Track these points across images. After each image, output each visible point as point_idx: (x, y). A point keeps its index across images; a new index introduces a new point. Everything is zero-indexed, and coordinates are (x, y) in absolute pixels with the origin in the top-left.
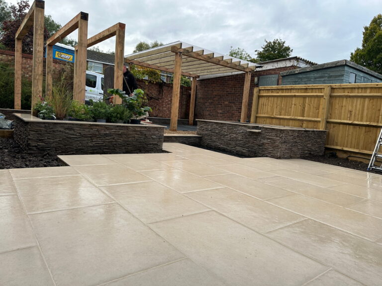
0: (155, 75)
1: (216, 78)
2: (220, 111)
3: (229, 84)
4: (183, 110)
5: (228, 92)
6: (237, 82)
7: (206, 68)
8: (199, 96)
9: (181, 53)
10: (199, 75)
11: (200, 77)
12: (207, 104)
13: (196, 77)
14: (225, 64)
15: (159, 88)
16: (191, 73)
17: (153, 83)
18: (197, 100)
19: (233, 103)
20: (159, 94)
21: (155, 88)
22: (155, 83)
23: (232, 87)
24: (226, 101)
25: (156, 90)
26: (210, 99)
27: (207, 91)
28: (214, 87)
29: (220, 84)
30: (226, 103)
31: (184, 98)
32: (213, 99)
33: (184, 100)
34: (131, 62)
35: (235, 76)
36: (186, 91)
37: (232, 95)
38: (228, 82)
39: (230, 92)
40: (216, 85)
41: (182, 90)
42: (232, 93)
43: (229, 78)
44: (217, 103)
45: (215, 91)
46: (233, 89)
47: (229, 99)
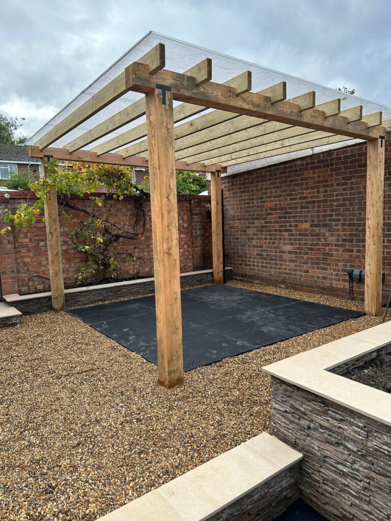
0: (119, 178)
1: (270, 166)
2: (288, 248)
3: (307, 179)
4: (198, 250)
5: (306, 198)
6: (332, 170)
7: (247, 144)
8: (231, 212)
9: (164, 89)
10: (224, 165)
11: (228, 169)
12: (251, 231)
13: (218, 171)
14: (319, 121)
15: (135, 207)
16: (206, 163)
17: (118, 200)
18: (227, 222)
19: (325, 225)
20: (137, 223)
21: (124, 210)
22: (121, 198)
23: (315, 185)
24: (303, 222)
25: (127, 213)
26: (257, 219)
27: (248, 199)
28: (266, 189)
29: (280, 181)
30: (303, 226)
31: (195, 221)
32: (266, 218)
33: (196, 225)
34: (45, 156)
35: (322, 155)
36: (198, 206)
37: (319, 207)
38: (303, 174)
39: (312, 197)
40: (271, 184)
41: (190, 204)
42: (318, 202)
43: (304, 163)
44: (279, 227)
45: (268, 200)
46: (322, 189)
47: (312, 217)
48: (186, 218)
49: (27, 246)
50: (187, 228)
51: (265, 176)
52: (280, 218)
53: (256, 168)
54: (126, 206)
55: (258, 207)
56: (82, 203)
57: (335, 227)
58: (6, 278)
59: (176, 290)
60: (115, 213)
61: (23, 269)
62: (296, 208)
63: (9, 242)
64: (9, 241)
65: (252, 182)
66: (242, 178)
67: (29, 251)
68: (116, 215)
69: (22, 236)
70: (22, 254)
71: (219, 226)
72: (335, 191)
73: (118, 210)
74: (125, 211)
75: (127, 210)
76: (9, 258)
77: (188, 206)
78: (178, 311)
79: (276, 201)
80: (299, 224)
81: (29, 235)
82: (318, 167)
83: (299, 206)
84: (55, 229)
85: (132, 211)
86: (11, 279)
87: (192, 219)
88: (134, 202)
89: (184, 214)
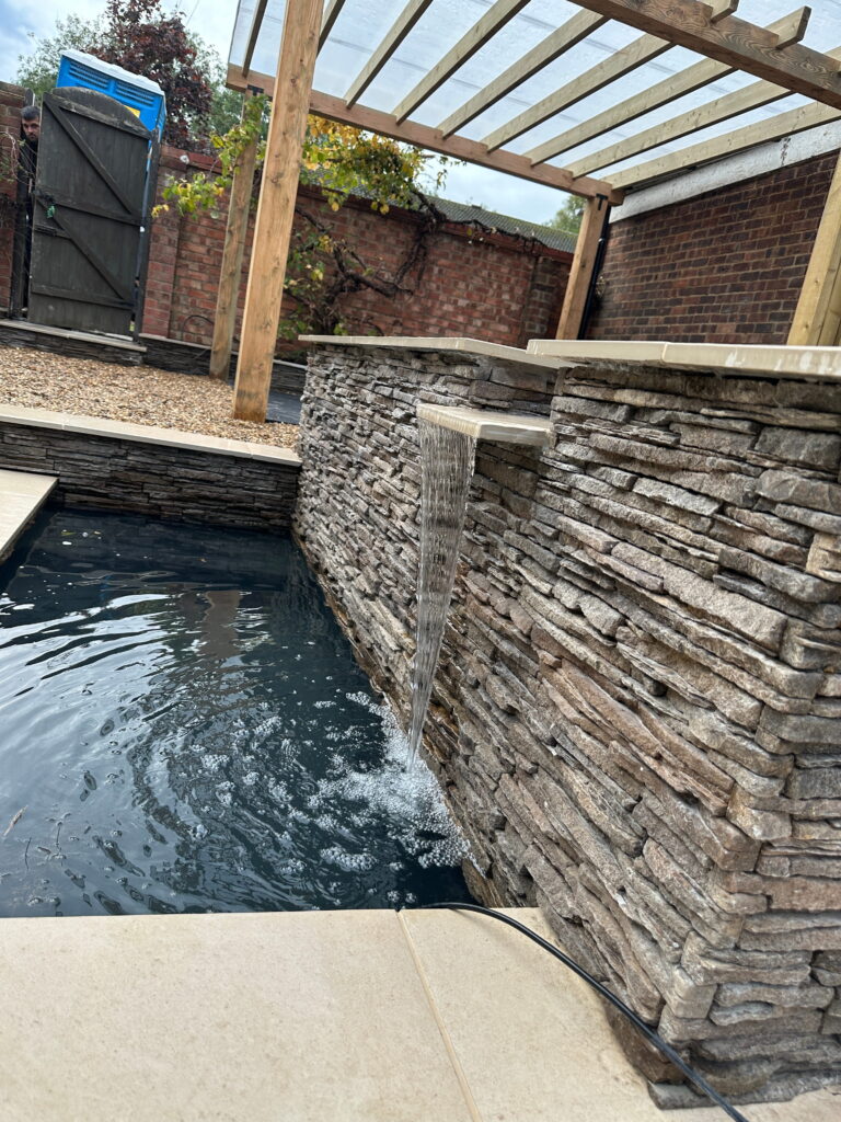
1: (704, 196)
3: (758, 223)
5: (745, 266)
17: (378, 212)
20: (405, 268)
21: (391, 240)
22: (385, 208)
23: (769, 237)
24: (725, 321)
25: (396, 249)
26: (654, 313)
27: (651, 270)
28: (686, 246)
29: (713, 228)
30: (724, 329)
31: (535, 302)
32: (667, 312)
33: (535, 311)
34: (250, 87)
35: (797, 169)
36: (550, 272)
37: (762, 287)
38: (753, 213)
39: (755, 266)
40: (695, 236)
41: (536, 263)
42: (764, 275)
43: (763, 187)
44: (684, 331)
45: (682, 271)
46: (777, 247)
47: (744, 309)
48: (520, 292)
49: (200, 260)
50: (517, 315)
51: (691, 217)
52: (692, 310)
53: (679, 199)
54: (398, 235)
55: (663, 285)
56: (313, 207)
57: (775, 333)
58: (152, 304)
59: (279, 253)
60: (373, 242)
61: (185, 300)
62: (723, 289)
63: (170, 242)
64: (170, 240)
65: (665, 232)
66: (652, 223)
67: (201, 270)
68: (373, 247)
69: (196, 239)
70: (190, 273)
71: (575, 316)
72: (798, 252)
73: (378, 238)
74: (394, 242)
75: (398, 241)
76: (164, 271)
77: (531, 267)
78: (276, 294)
79: (694, 273)
80: (719, 324)
81: (208, 241)
82: (782, 197)
83: (729, 284)
84: (239, 228)
85: (407, 247)
86: (161, 308)
87: (532, 296)
88: (415, 228)
89: (517, 282)
